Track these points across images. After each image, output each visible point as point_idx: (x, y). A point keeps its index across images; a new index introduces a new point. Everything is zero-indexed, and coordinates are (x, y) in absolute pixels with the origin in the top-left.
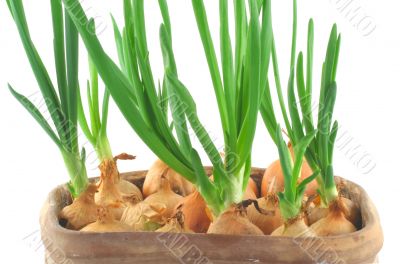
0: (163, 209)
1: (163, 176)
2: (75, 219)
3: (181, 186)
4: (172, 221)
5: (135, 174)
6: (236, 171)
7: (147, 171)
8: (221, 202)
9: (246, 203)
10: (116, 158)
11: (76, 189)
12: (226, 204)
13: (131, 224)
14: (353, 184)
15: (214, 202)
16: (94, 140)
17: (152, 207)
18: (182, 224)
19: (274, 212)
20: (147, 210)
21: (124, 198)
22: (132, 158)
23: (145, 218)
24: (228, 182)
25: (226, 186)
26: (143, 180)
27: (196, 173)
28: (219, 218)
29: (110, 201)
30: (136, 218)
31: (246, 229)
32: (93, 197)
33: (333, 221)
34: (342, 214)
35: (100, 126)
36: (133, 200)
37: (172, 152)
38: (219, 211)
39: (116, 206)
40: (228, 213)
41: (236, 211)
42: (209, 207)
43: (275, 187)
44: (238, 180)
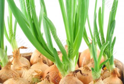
0: (40, 72)
1: (39, 57)
2: (2, 77)
3: (46, 60)
4: (45, 79)
5: (27, 54)
6: (72, 58)
7: (32, 53)
8: (66, 71)
9: (76, 71)
10: (19, 48)
11: (3, 64)
12: (68, 72)
13: (26, 78)
14: (118, 61)
15: (63, 71)
16: (10, 41)
17: (35, 71)
18: (49, 81)
19: (88, 74)
20: (33, 73)
21: (23, 67)
22: (26, 48)
23: (32, 76)
24: (69, 62)
25: (68, 64)
26: (30, 57)
27: (55, 58)
28: (65, 77)
29: (17, 67)
30: (28, 76)
31: (76, 83)
32: (10, 67)
33: (113, 79)
34: (117, 75)
35: (13, 35)
36: (27, 68)
37: (45, 49)
38: (65, 74)
39: (20, 70)
40: (69, 75)
41: (72, 75)
42: (61, 72)
43: (85, 61)
44: (73, 62)
